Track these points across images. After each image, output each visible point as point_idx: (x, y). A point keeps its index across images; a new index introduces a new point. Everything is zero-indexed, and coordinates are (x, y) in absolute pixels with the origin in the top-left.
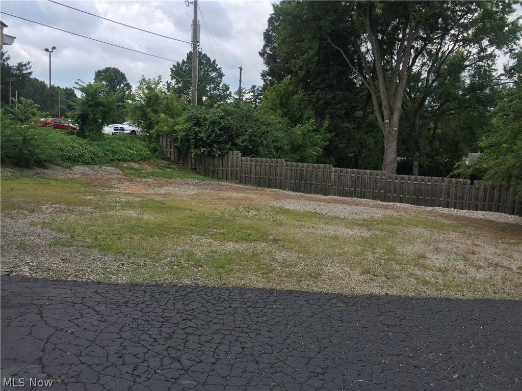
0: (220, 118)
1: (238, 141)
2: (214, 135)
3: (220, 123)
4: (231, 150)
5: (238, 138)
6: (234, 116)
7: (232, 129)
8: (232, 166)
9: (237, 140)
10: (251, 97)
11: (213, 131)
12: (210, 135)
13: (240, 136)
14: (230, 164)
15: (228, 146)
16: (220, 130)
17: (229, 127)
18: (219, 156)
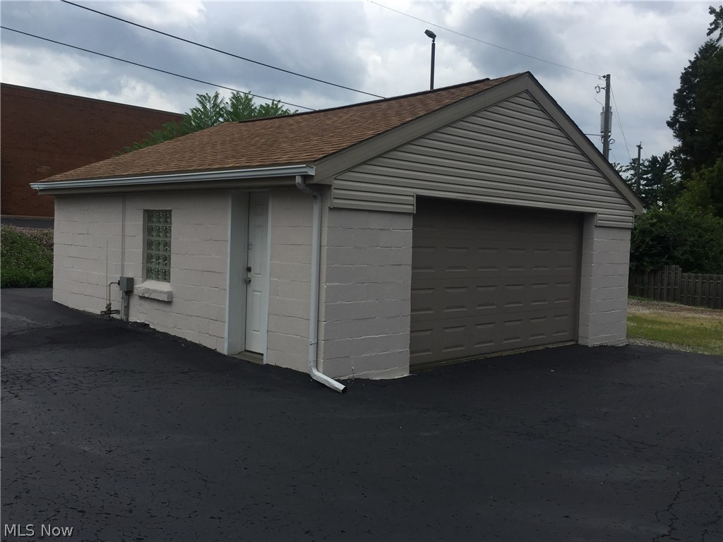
0: (651, 226)
1: (678, 253)
2: (644, 246)
3: (651, 232)
4: (667, 264)
5: (676, 250)
6: (669, 223)
7: (669, 238)
8: (669, 284)
9: (675, 252)
10: (630, 176)
11: (643, 241)
12: (639, 247)
13: (678, 247)
14: (665, 282)
15: (664, 260)
16: (652, 240)
17: (665, 237)
18: (652, 271)
